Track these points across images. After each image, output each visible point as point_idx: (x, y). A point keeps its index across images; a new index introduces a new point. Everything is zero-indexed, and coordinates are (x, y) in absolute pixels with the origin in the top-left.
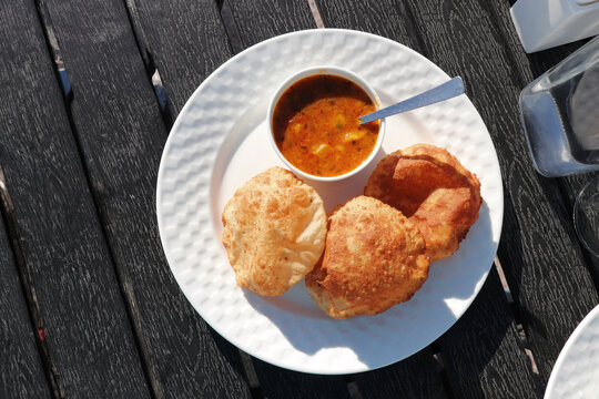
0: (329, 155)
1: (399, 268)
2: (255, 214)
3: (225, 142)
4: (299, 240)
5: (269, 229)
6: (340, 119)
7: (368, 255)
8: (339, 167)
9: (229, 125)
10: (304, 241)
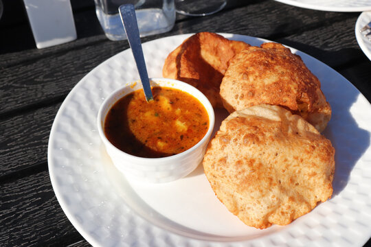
2: (261, 165)
4: (277, 119)
5: (276, 142)
7: (277, 67)
9: (157, 231)
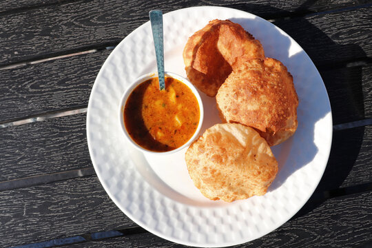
0: (184, 115)
1: (273, 78)
2: (219, 174)
3: (159, 190)
4: (244, 143)
5: (234, 165)
6: (158, 103)
7: (262, 97)
8: (193, 110)
9: (147, 185)
10: (245, 141)
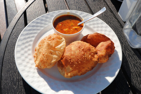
0: (69, 31)
4: (56, 47)
5: (47, 44)
6: (73, 24)
7: (78, 50)
